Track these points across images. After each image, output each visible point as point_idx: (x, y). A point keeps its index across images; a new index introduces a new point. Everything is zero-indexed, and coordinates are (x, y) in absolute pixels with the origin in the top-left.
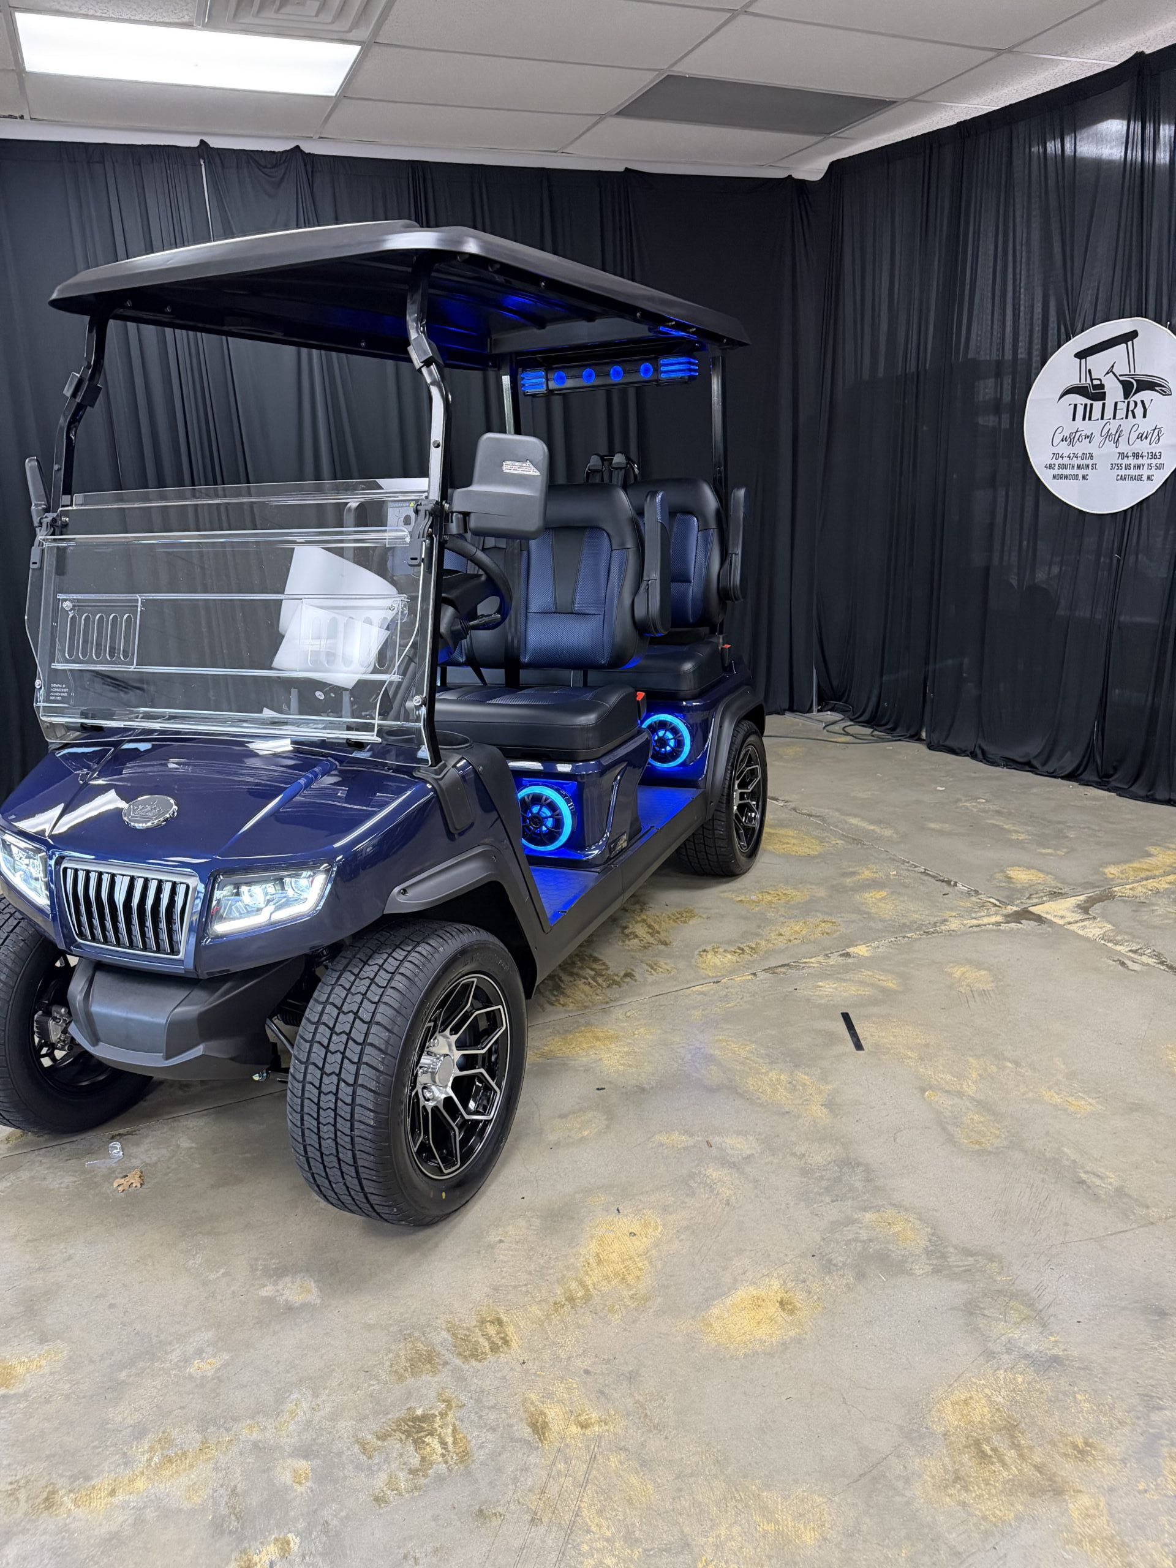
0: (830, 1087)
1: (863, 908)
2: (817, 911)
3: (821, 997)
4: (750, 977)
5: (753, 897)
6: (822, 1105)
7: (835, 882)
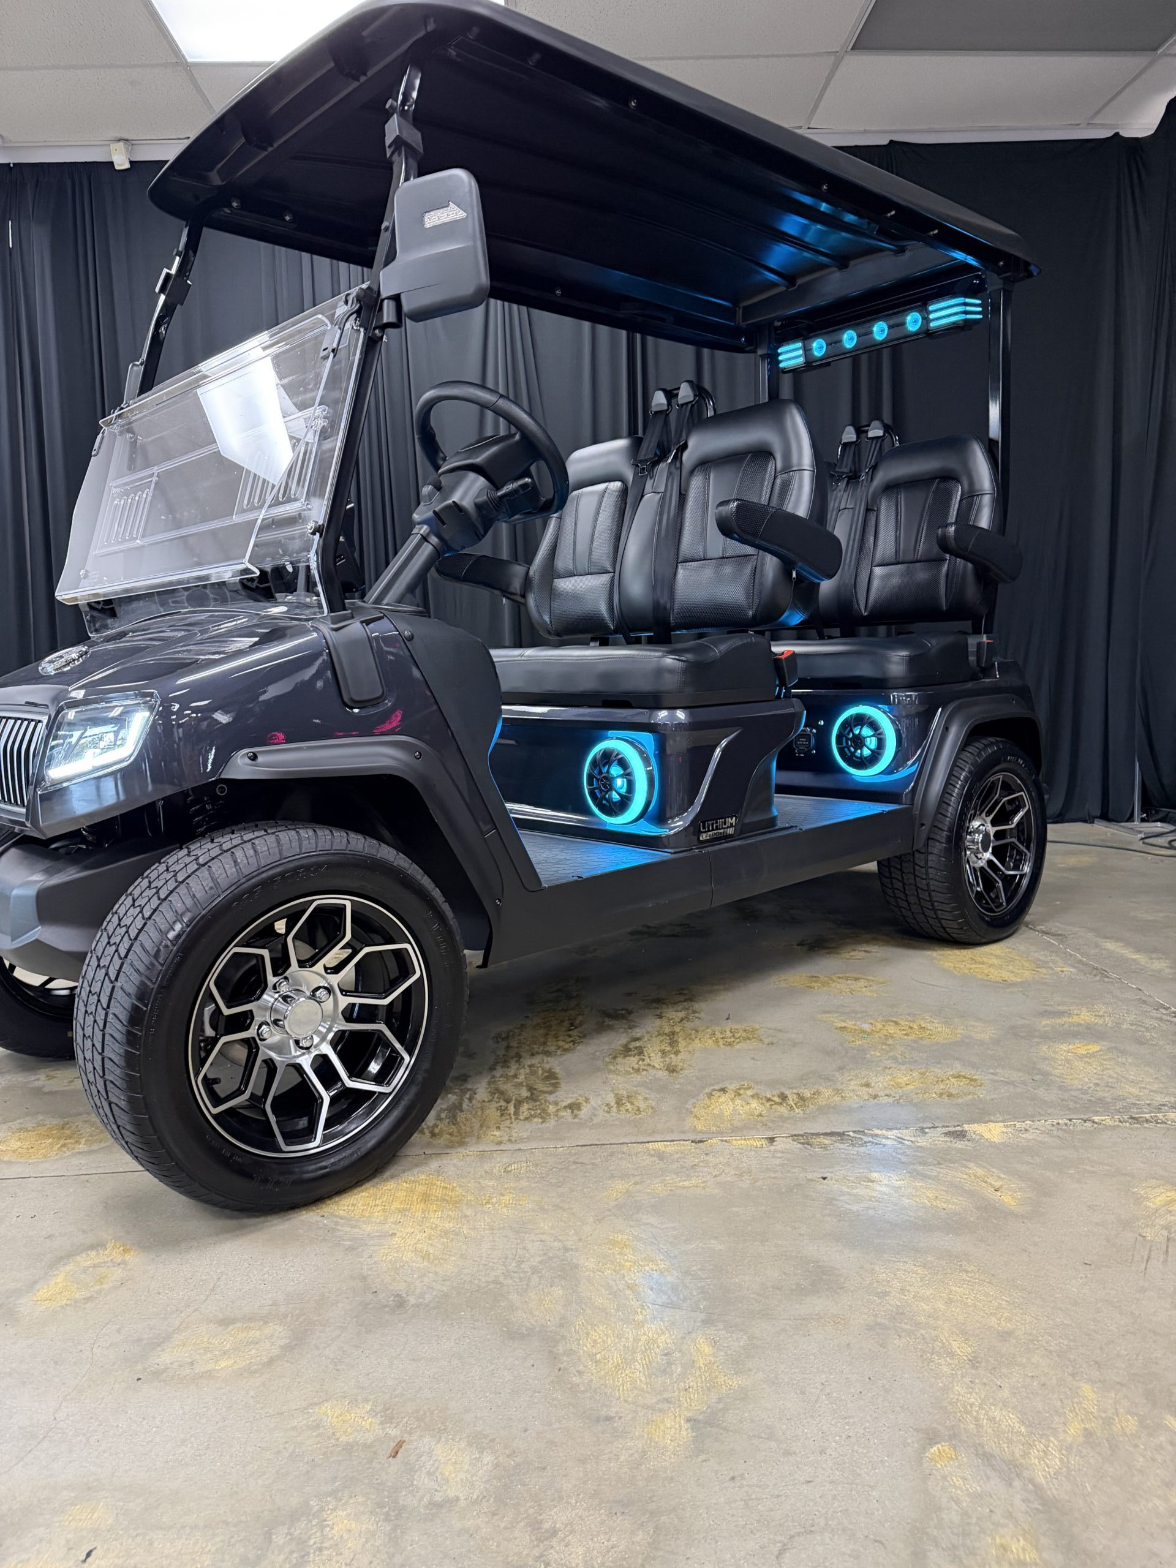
0: (736, 1382)
1: (1045, 1067)
2: (958, 1059)
3: (858, 1199)
4: (759, 1144)
5: (866, 1027)
6: (688, 1420)
7: (1020, 1022)
